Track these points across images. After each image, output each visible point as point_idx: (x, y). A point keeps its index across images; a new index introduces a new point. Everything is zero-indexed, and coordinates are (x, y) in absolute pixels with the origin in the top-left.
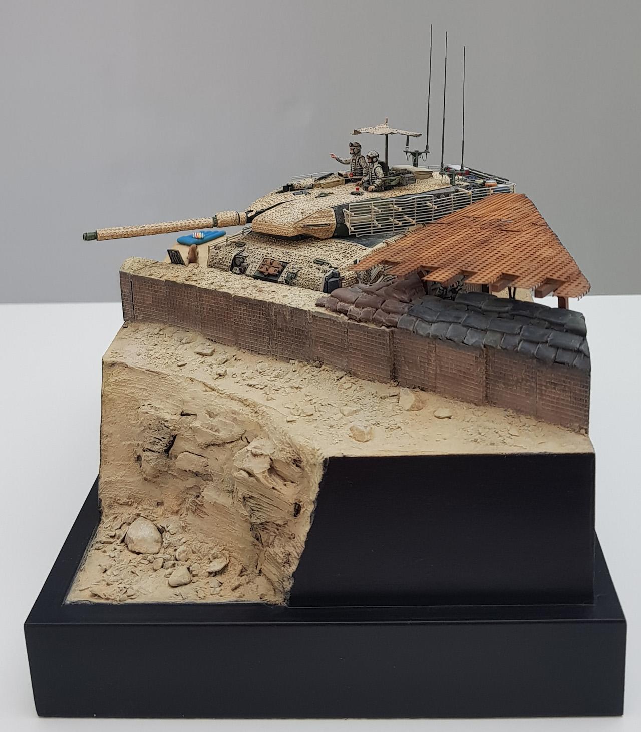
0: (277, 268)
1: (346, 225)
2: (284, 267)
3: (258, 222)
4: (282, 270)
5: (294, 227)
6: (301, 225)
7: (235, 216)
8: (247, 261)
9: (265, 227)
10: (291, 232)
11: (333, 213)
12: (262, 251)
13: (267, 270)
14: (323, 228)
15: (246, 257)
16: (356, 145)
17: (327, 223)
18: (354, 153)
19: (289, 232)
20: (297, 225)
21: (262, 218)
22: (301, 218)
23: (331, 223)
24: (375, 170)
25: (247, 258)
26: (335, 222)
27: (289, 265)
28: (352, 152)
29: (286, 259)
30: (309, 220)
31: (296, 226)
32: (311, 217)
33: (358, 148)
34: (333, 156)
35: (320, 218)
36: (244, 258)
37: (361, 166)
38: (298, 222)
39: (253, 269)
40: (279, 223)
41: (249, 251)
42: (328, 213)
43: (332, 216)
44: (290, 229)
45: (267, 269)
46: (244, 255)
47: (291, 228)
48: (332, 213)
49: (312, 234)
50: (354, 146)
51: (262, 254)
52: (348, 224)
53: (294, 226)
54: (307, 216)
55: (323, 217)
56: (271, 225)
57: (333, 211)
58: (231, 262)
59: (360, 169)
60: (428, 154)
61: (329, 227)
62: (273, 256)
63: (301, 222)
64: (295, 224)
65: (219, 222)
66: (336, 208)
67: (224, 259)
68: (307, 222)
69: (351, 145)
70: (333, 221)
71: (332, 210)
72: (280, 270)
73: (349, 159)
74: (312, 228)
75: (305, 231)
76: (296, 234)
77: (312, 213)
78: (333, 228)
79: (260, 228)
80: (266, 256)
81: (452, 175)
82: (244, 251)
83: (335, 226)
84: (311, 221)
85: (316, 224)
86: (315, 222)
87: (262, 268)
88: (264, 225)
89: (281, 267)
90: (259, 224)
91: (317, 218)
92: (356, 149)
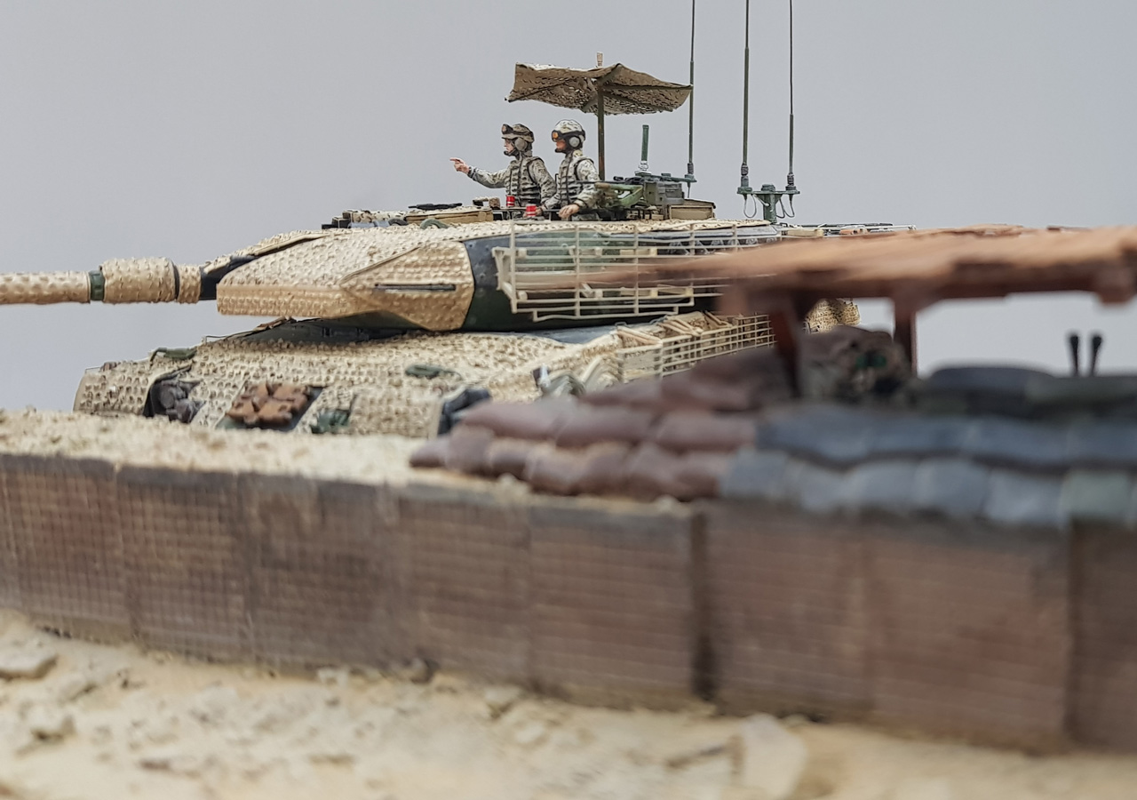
0: (288, 400)
1: (502, 292)
2: (310, 398)
3: (235, 285)
4: (304, 409)
5: (345, 289)
6: (365, 282)
7: (162, 269)
8: (198, 395)
9: (257, 298)
10: (335, 306)
11: (463, 254)
12: (245, 364)
13: (256, 409)
14: (436, 295)
15: (194, 384)
16: (520, 129)
17: (448, 281)
18: (515, 153)
19: (329, 304)
20: (352, 282)
21: (248, 272)
22: (367, 264)
23: (458, 281)
24: (576, 167)
25: (198, 389)
26: (471, 279)
27: (326, 391)
28: (510, 148)
29: (316, 377)
30: (391, 270)
31: (352, 287)
32: (396, 262)
33: (526, 138)
34: (458, 166)
35: (426, 265)
36: (188, 386)
37: (534, 181)
38: (359, 273)
39: (213, 414)
40: (296, 282)
41: (204, 370)
42: (447, 254)
43: (460, 264)
44: (331, 295)
45: (254, 405)
46: (188, 379)
47: (336, 291)
48: (461, 255)
49: (402, 315)
50: (515, 133)
51: (243, 372)
52: (509, 289)
53: (346, 285)
54: (385, 258)
55: (434, 266)
56: (273, 290)
57: (463, 249)
58: (144, 398)
59: (532, 189)
60: (692, 184)
61: (454, 295)
62: (278, 374)
63: (367, 275)
64: (346, 279)
65: (107, 283)
66: (473, 243)
67: (123, 394)
68: (385, 276)
69: (508, 130)
70: (463, 276)
71: (460, 246)
72: (297, 405)
73: (502, 171)
74: (400, 293)
75: (377, 303)
76: (351, 312)
77: (399, 253)
78: (465, 299)
79: (242, 302)
80: (256, 377)
81: (768, 196)
82: (189, 369)
83: (472, 290)
84: (396, 275)
85: (414, 282)
86: (410, 278)
87: (239, 405)
88: (253, 292)
89: (300, 399)
90: (238, 292)
91: (417, 266)
92: (519, 141)
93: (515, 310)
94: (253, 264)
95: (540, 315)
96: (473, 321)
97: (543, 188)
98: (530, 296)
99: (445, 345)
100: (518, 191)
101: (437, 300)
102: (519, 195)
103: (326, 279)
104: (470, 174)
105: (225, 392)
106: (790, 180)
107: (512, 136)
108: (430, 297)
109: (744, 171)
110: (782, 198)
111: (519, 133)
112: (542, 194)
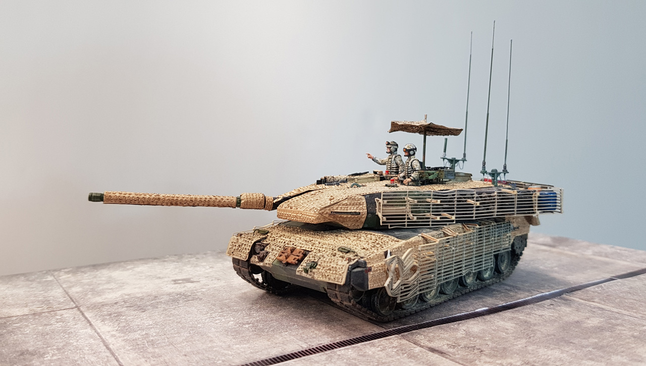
0: (297, 256)
1: (377, 215)
2: (305, 255)
3: (284, 208)
4: (302, 259)
6: (327, 211)
7: (261, 198)
8: (268, 249)
9: (290, 214)
10: (317, 219)
12: (284, 239)
13: (286, 258)
14: (353, 216)
15: (267, 245)
17: (358, 211)
18: (391, 152)
19: (314, 218)
20: (323, 211)
21: (288, 203)
22: (329, 204)
23: (361, 211)
24: (412, 163)
26: (366, 211)
27: (310, 253)
28: (389, 151)
29: (308, 247)
30: (337, 206)
32: (339, 204)
33: (395, 147)
34: (369, 156)
35: (350, 205)
36: (265, 245)
37: (397, 164)
39: (272, 257)
40: (304, 209)
41: (271, 239)
42: (358, 201)
43: (363, 204)
44: (315, 215)
45: (286, 256)
47: (317, 214)
48: (363, 201)
50: (391, 145)
51: (284, 242)
52: (380, 215)
53: (321, 212)
54: (335, 202)
55: (353, 205)
56: (296, 211)
58: (250, 249)
59: (396, 167)
61: (359, 216)
62: (295, 244)
63: (328, 209)
64: (321, 210)
65: (242, 202)
66: (368, 196)
67: (243, 246)
68: (336, 209)
69: (388, 144)
70: (363, 209)
71: (363, 198)
72: (300, 258)
73: (385, 159)
74: (340, 216)
75: (332, 219)
76: (322, 222)
77: (341, 200)
78: (363, 218)
79: (285, 214)
80: (288, 244)
81: (494, 174)
82: (266, 238)
83: (366, 215)
84: (339, 208)
85: (345, 211)
86: (344, 210)
87: (280, 256)
88: (289, 211)
89: (301, 255)
90: (284, 211)
91: (347, 205)
92: (392, 148)
93: (381, 224)
94: (290, 200)
95: (391, 226)
96: (366, 226)
97: (400, 167)
98: (387, 219)
99: (355, 236)
100: (391, 168)
101: (353, 218)
102: (390, 169)
103: (314, 209)
104: (373, 160)
105: (277, 249)
106: (505, 167)
107: (389, 146)
108: (351, 217)
109: (484, 164)
110: (501, 175)
111: (392, 145)
112: (400, 170)
